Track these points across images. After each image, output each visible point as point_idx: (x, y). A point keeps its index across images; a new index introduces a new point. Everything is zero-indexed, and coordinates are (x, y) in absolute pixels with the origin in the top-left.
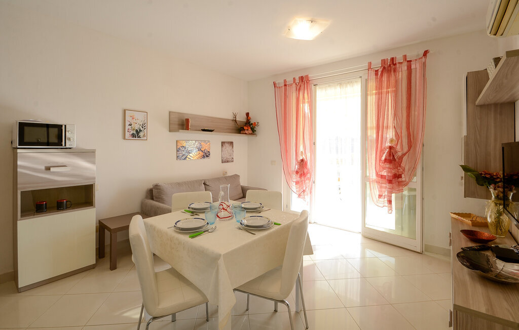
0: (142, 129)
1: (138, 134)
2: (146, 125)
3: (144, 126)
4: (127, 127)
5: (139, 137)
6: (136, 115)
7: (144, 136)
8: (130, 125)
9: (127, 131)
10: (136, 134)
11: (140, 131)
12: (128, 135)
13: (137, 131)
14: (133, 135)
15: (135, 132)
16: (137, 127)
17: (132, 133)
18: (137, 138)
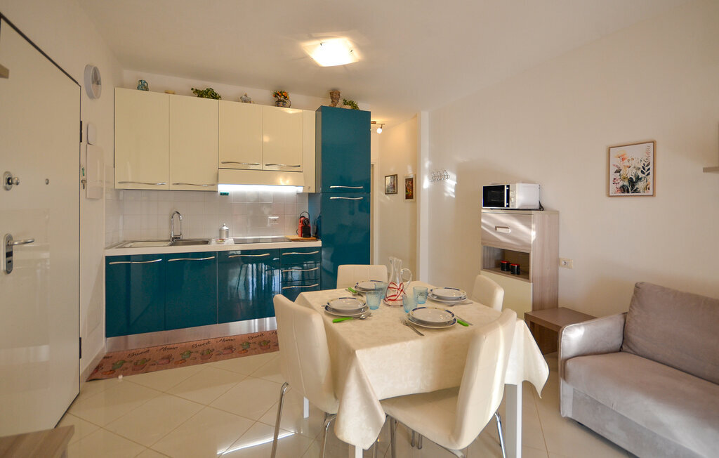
0: (641, 175)
1: (633, 186)
2: (651, 166)
3: (645, 169)
4: (613, 175)
5: (636, 191)
6: (630, 152)
7: (647, 188)
8: (618, 171)
9: (611, 182)
10: (631, 187)
11: (638, 179)
12: (613, 188)
13: (631, 180)
14: (624, 189)
15: (626, 183)
16: (630, 173)
17: (621, 184)
18: (630, 194)
